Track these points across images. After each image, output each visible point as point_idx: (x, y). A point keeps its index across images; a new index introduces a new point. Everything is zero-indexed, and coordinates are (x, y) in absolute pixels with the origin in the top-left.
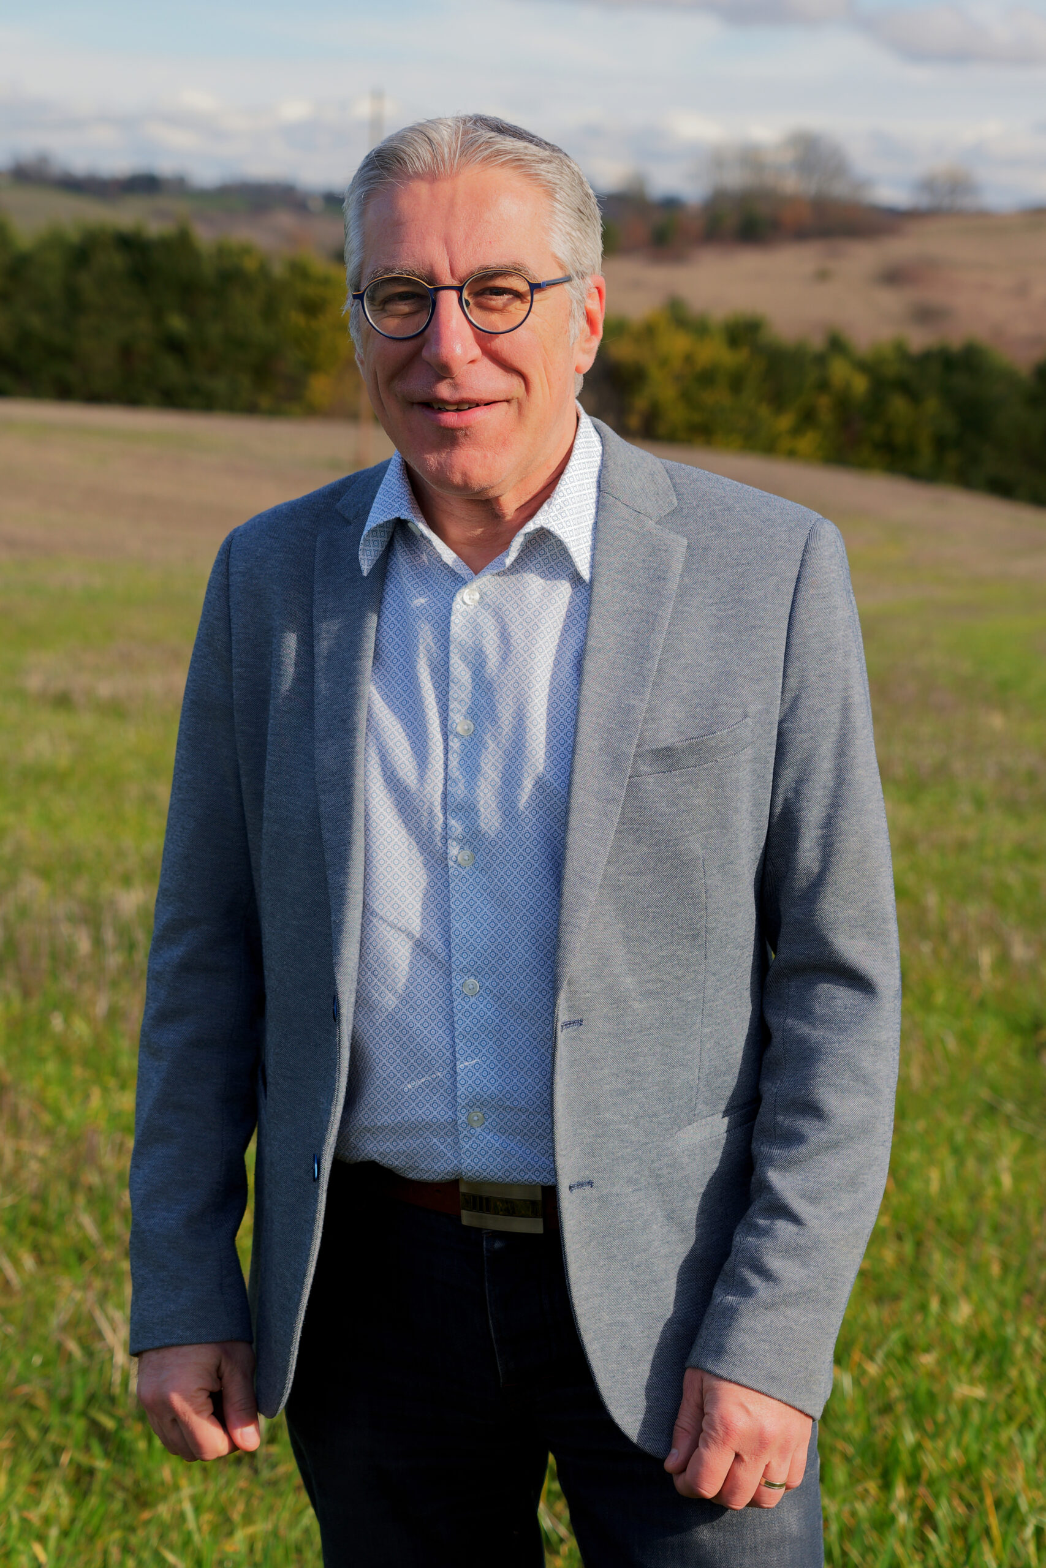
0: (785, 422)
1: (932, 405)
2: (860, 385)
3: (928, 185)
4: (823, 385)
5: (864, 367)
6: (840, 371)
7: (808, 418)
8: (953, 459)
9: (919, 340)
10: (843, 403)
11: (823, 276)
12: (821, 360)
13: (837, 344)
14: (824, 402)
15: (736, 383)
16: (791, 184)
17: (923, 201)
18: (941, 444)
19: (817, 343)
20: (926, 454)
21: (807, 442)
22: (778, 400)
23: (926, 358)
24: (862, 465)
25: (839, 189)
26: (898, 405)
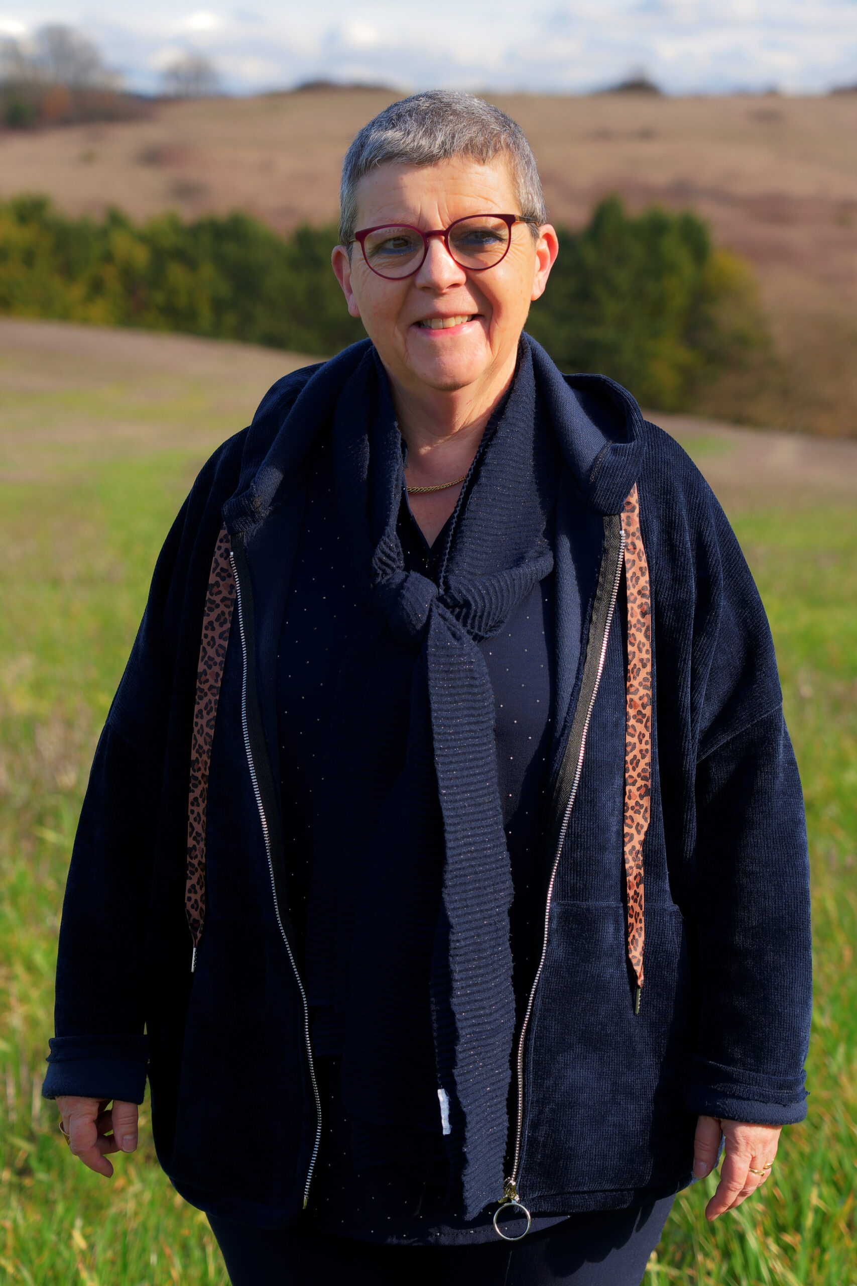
0: (77, 291)
1: (208, 271)
2: (141, 256)
3: (173, 74)
4: (108, 258)
5: (146, 239)
6: (122, 244)
7: (97, 288)
8: (230, 319)
9: (188, 214)
10: (127, 273)
11: (88, 158)
12: (104, 234)
13: (116, 220)
14: (110, 275)
15: (29, 258)
16: (49, 74)
17: (170, 88)
18: (219, 306)
19: (98, 219)
20: (206, 315)
21: (99, 308)
22: (68, 271)
23: (196, 230)
24: (151, 327)
25: (96, 79)
26: (177, 274)
